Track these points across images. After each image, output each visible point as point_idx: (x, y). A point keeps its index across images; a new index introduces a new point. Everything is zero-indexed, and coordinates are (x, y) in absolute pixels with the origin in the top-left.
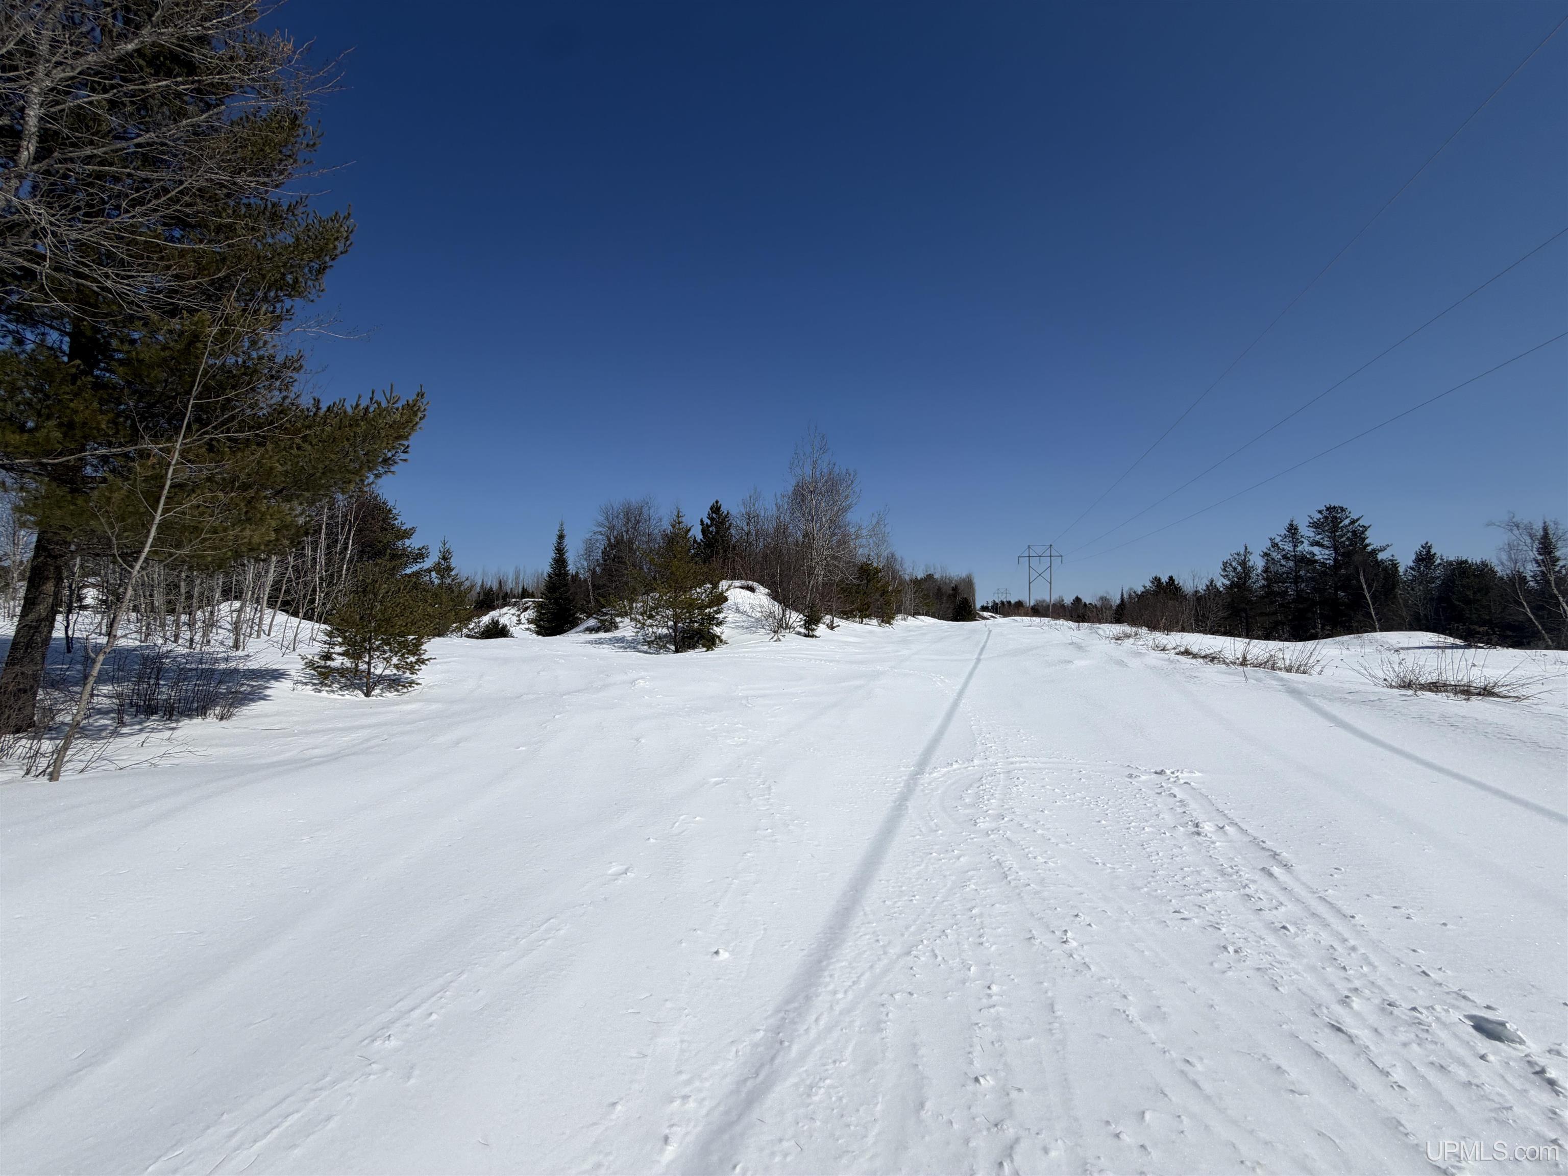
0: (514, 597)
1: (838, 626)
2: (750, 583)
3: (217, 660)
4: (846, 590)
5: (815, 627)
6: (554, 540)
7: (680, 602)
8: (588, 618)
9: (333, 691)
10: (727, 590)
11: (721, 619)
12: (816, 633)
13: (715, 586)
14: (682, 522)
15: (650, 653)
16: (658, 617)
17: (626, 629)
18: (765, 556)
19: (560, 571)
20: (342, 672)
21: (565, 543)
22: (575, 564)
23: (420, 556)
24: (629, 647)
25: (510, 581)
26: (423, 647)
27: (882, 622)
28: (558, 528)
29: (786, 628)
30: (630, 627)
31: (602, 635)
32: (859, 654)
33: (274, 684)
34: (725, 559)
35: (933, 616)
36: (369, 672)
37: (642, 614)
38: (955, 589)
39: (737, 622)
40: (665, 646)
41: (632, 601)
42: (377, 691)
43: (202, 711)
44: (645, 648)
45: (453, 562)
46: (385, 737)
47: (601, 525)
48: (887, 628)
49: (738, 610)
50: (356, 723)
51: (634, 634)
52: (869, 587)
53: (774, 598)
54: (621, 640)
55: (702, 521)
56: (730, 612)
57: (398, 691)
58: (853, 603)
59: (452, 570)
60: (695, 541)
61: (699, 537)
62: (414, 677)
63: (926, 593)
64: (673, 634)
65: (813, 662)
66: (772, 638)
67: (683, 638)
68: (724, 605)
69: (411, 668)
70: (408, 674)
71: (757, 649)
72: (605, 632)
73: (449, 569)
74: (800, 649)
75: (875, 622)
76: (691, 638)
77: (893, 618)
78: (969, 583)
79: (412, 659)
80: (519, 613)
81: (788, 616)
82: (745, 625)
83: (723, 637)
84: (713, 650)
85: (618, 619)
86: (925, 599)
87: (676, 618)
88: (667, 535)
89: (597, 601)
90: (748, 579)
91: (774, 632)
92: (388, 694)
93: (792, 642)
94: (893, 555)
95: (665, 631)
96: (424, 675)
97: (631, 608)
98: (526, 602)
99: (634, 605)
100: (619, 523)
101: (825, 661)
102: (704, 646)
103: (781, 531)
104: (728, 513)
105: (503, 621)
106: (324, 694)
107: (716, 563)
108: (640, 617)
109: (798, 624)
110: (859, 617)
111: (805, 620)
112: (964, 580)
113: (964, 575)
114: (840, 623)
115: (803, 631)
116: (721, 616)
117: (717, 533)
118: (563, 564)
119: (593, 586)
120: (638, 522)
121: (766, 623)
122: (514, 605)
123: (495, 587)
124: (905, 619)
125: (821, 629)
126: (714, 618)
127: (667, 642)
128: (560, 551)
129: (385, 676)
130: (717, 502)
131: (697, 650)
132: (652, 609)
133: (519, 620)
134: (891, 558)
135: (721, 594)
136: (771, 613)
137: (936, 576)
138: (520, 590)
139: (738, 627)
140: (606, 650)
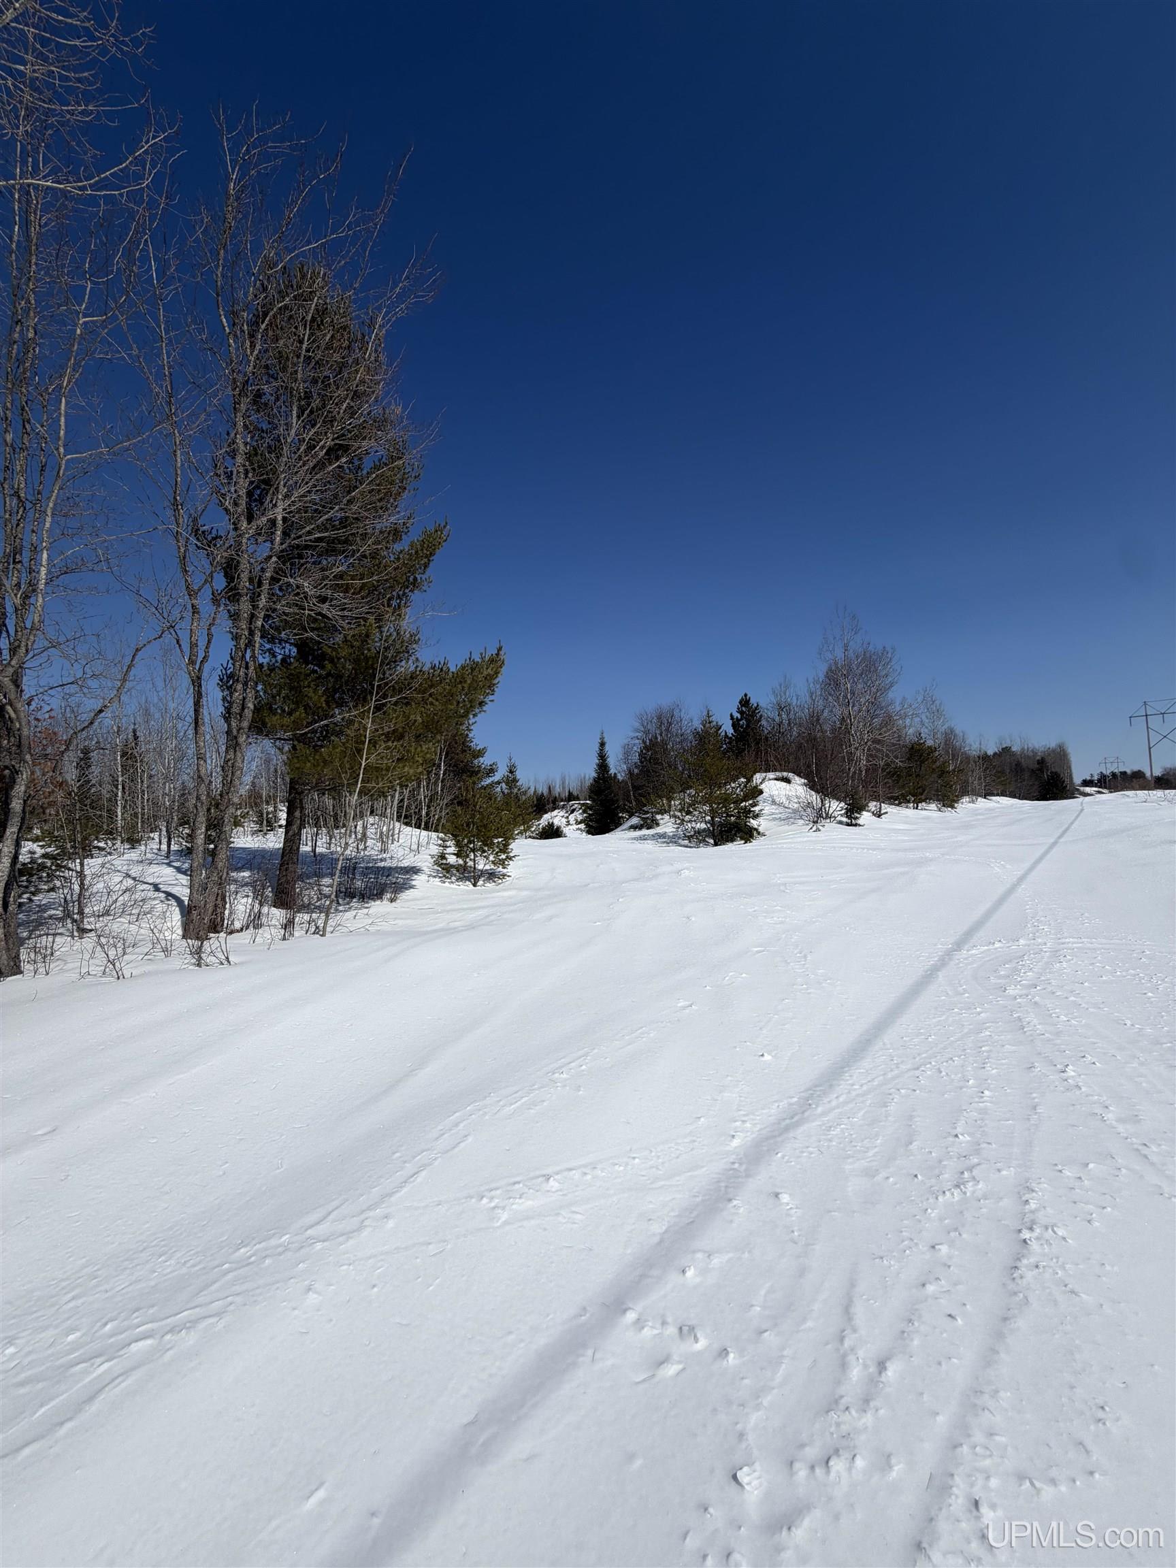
0: (562, 801)
1: (886, 813)
2: (785, 774)
3: (376, 861)
4: (894, 775)
5: (858, 816)
6: (597, 747)
7: (716, 798)
8: (630, 817)
9: (452, 882)
10: (761, 783)
11: (757, 812)
12: (859, 822)
13: (749, 780)
14: (712, 722)
15: (691, 847)
16: (696, 813)
17: (667, 825)
18: (800, 746)
19: (603, 774)
20: (458, 868)
21: (606, 750)
22: (617, 767)
23: (491, 771)
24: (671, 842)
25: (558, 786)
26: (510, 847)
27: (944, 806)
28: (599, 737)
29: (826, 818)
30: (670, 824)
31: (645, 832)
32: (912, 841)
33: (415, 877)
34: (758, 751)
35: (1013, 796)
36: (475, 868)
37: (680, 811)
38: (1042, 762)
39: (773, 814)
40: (704, 841)
41: (670, 799)
42: (481, 882)
43: (379, 896)
44: (686, 842)
45: (519, 774)
46: (499, 914)
47: (637, 730)
48: (948, 813)
49: (774, 802)
50: (474, 906)
51: (675, 830)
52: (923, 768)
53: (812, 788)
54: (663, 836)
55: (731, 715)
56: (766, 804)
57: (495, 882)
58: (903, 786)
59: (517, 782)
60: (726, 736)
61: (730, 731)
62: (505, 871)
63: (999, 769)
64: (711, 829)
65: (855, 850)
66: (811, 828)
67: (721, 832)
68: (760, 798)
69: (503, 863)
70: (500, 869)
71: (795, 840)
72: (648, 829)
73: (515, 780)
74: (841, 839)
75: (933, 806)
76: (730, 830)
77: (957, 801)
78: (1061, 755)
79: (503, 856)
80: (567, 815)
81: (827, 805)
82: (783, 816)
83: (761, 829)
84: (750, 842)
85: (659, 817)
86: (999, 778)
87: (713, 813)
88: (698, 733)
89: (637, 800)
90: (781, 771)
91: (814, 822)
92: (488, 885)
93: (834, 833)
94: (952, 731)
95: (703, 826)
96: (512, 869)
97: (670, 806)
98: (573, 805)
99: (673, 803)
100: (652, 728)
101: (868, 849)
102: (742, 839)
103: (815, 719)
104: (758, 705)
105: (556, 822)
106: (447, 884)
107: (748, 757)
108: (679, 814)
109: (839, 813)
110: (913, 802)
111: (846, 809)
112: (1054, 751)
113: (1052, 744)
114: (889, 810)
115: (845, 819)
116: (757, 809)
117: (748, 726)
118: (606, 769)
119: (634, 787)
120: (670, 724)
121: (804, 814)
122: (563, 807)
123: (546, 792)
124: (973, 802)
125: (865, 817)
126: (750, 811)
127: (706, 836)
128: (602, 757)
129: (486, 870)
130: (746, 695)
131: (735, 843)
132: (690, 805)
133: (568, 822)
134: (949, 736)
135: (756, 787)
136: (809, 803)
137: (1014, 749)
138: (567, 794)
139: (774, 819)
140: (649, 845)
